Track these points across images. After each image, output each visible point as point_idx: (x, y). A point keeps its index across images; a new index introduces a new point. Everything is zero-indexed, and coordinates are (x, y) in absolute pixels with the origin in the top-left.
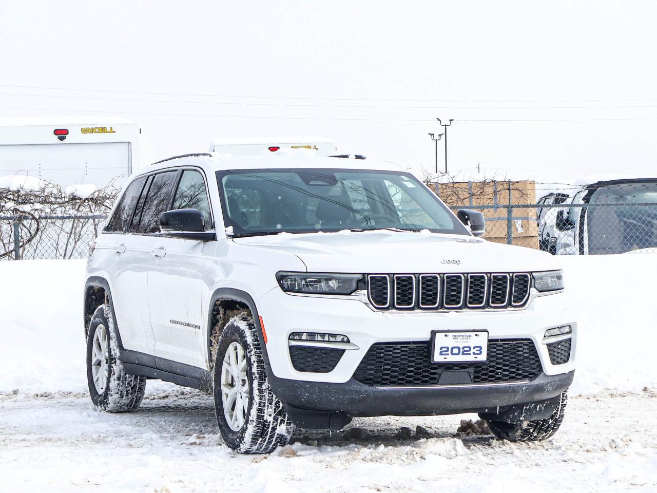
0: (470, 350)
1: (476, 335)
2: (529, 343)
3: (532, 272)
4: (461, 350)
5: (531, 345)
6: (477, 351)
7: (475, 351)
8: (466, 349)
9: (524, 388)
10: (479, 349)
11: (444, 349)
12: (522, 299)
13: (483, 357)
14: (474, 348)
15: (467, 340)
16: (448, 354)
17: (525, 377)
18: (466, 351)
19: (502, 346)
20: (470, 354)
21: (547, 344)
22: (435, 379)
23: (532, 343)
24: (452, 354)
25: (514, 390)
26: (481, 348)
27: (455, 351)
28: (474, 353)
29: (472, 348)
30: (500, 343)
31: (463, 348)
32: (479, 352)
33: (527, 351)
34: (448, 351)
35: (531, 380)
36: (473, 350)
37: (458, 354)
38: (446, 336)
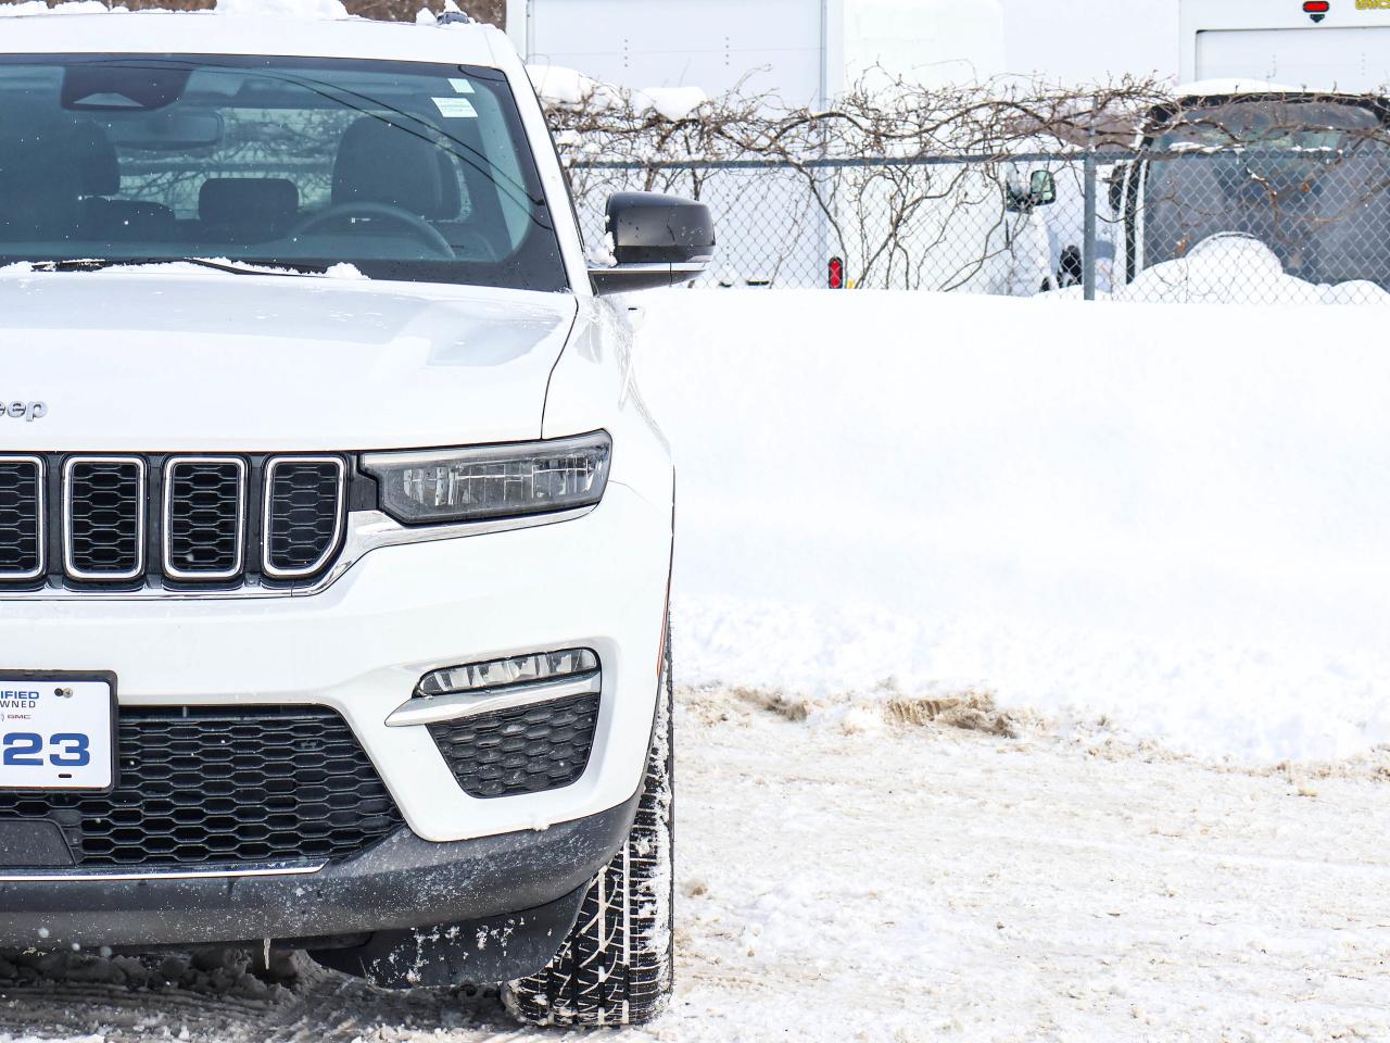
0: (37, 748)
1: (59, 692)
2: (325, 721)
3: (359, 453)
5: (335, 728)
6: (69, 750)
7: (60, 749)
8: (19, 743)
9: (299, 892)
10: (75, 743)
12: (315, 556)
13: (97, 774)
14: (55, 739)
15: (20, 711)
17: (312, 848)
18: (21, 749)
19: (196, 732)
20: (39, 762)
21: (428, 725)
23: (340, 721)
25: (254, 898)
26: (83, 740)
28: (55, 759)
29: (46, 740)
30: (186, 720)
31: (9, 738)
32: (76, 756)
33: (314, 750)
35: (335, 863)
36: (48, 749)
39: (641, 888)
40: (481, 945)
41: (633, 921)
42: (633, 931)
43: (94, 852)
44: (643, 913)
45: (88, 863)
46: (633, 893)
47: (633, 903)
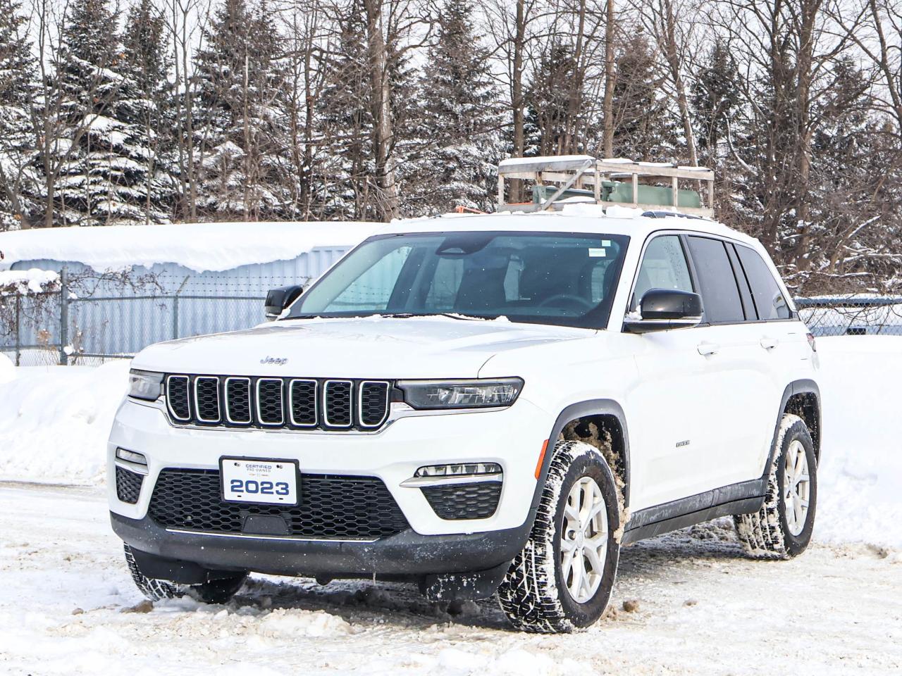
0: (271, 488)
1: (278, 466)
2: (376, 483)
3: (395, 380)
4: (260, 487)
5: (381, 486)
6: (282, 489)
7: (279, 488)
8: (265, 485)
9: (367, 550)
10: (284, 486)
11: (235, 484)
12: (377, 420)
13: (291, 499)
14: (278, 484)
15: (265, 473)
16: (242, 491)
17: (374, 534)
18: (266, 488)
19: (329, 485)
20: (272, 493)
21: (421, 488)
22: (238, 524)
23: (382, 483)
24: (248, 491)
26: (287, 485)
27: (252, 487)
28: (277, 492)
29: (274, 485)
30: (326, 480)
31: (262, 483)
32: (284, 491)
33: (372, 495)
34: (241, 486)
35: (382, 539)
36: (275, 488)
37: (256, 491)
38: (236, 464)
39: (539, 568)
40: (465, 585)
41: (538, 583)
42: (538, 587)
43: (296, 530)
44: (542, 579)
45: (295, 534)
46: (537, 570)
47: (537, 575)
